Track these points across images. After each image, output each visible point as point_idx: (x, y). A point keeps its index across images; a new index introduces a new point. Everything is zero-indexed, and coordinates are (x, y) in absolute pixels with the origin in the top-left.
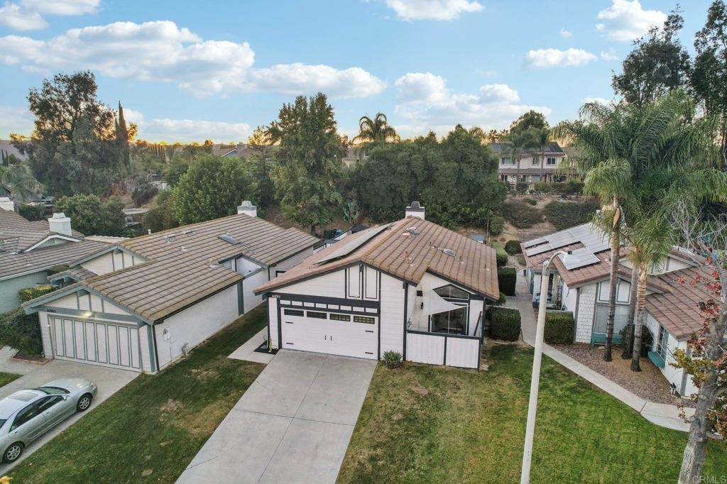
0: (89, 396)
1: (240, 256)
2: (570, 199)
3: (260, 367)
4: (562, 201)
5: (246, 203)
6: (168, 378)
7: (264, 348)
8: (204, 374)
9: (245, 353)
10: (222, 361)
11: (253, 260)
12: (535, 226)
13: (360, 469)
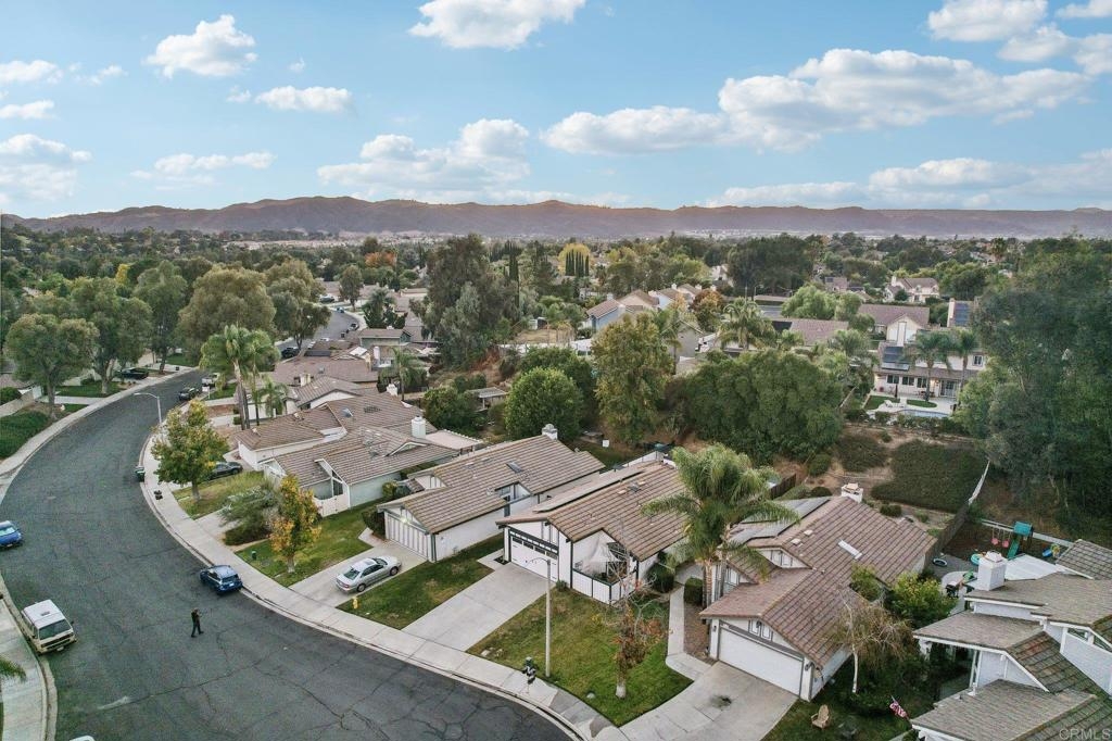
0: (397, 568)
1: (517, 483)
3: (490, 571)
4: (927, 440)
5: (549, 426)
6: (439, 566)
7: (499, 560)
8: (458, 569)
9: (488, 560)
10: (470, 563)
11: (525, 488)
12: (870, 471)
13: (495, 639)
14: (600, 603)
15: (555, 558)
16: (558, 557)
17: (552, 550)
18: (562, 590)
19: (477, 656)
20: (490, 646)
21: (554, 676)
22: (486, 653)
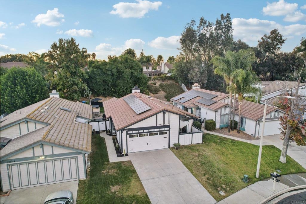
1: (77, 116)
2: (165, 82)
4: (163, 83)
5: (54, 91)
7: (120, 155)
8: (110, 172)
9: (115, 159)
10: (110, 164)
11: (83, 118)
13: (209, 183)
14: (198, 145)
15: (166, 133)
16: (169, 130)
17: (164, 129)
18: (177, 149)
19: (224, 197)
20: (216, 189)
21: (261, 175)
22: (222, 193)
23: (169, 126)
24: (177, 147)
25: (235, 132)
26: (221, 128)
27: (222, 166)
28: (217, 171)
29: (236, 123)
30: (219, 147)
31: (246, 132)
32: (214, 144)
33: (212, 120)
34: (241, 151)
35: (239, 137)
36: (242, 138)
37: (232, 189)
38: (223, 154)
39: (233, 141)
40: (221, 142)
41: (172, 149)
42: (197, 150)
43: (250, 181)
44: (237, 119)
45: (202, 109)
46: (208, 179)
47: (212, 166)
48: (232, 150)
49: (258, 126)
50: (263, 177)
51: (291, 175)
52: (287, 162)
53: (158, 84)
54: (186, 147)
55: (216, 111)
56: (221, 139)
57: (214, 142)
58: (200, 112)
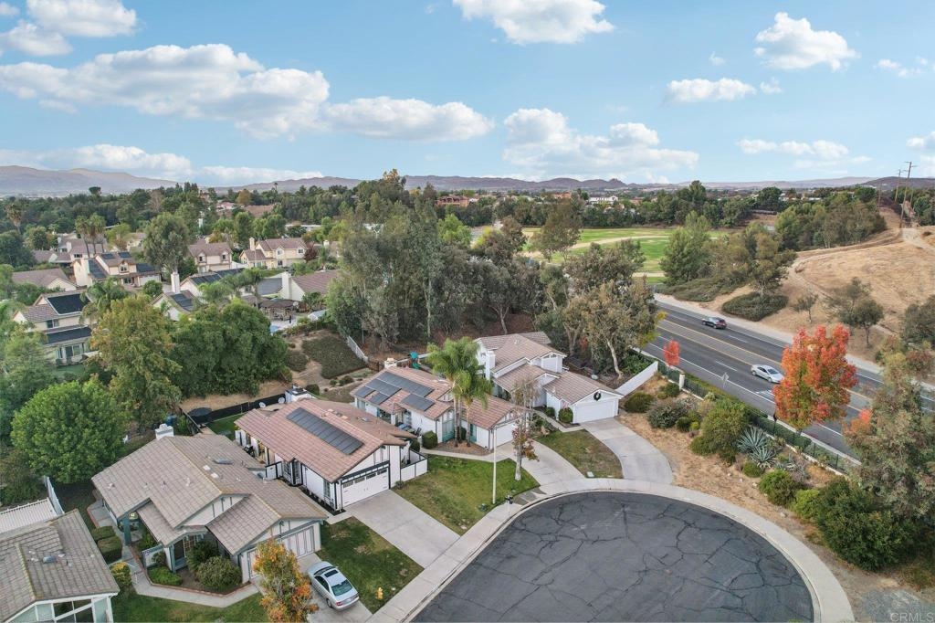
3: (352, 519)
7: (337, 513)
8: (341, 535)
12: (307, 366)
13: (449, 521)
14: (423, 476)
15: (385, 471)
16: (389, 467)
17: (383, 467)
18: (401, 488)
19: (466, 531)
20: (457, 525)
21: (497, 500)
22: (464, 527)
23: (388, 462)
24: (400, 487)
25: (463, 445)
26: (445, 442)
27: (458, 499)
28: (454, 506)
29: (464, 431)
30: (449, 475)
31: (477, 443)
32: (442, 471)
33: (431, 432)
34: (474, 474)
35: (470, 453)
36: (474, 454)
37: (471, 521)
38: (455, 482)
39: (464, 461)
40: (449, 466)
41: (394, 489)
42: (426, 485)
43: (487, 509)
44: (465, 425)
45: (413, 413)
46: (447, 517)
47: (447, 501)
48: (465, 475)
49: (491, 435)
50: (499, 502)
51: (525, 493)
52: (522, 478)
53: (299, 343)
54: (410, 482)
55: (437, 420)
56: (450, 460)
57: (442, 467)
58: (410, 419)
